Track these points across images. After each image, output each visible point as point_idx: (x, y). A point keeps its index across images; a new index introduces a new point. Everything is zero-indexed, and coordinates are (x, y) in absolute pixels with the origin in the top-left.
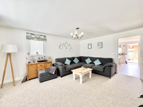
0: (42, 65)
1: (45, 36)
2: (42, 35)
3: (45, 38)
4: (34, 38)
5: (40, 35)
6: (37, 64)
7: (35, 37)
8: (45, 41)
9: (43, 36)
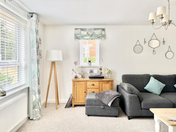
0: (94, 85)
1: (103, 30)
2: (98, 29)
3: (103, 32)
4: (85, 36)
5: (95, 29)
6: (86, 81)
7: (87, 33)
8: (103, 39)
9: (100, 29)
